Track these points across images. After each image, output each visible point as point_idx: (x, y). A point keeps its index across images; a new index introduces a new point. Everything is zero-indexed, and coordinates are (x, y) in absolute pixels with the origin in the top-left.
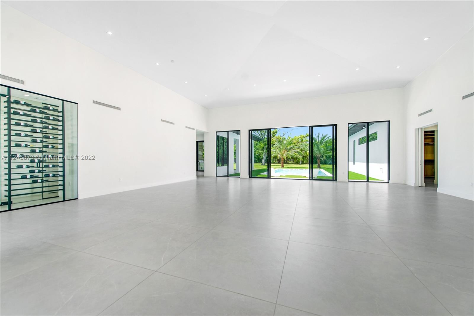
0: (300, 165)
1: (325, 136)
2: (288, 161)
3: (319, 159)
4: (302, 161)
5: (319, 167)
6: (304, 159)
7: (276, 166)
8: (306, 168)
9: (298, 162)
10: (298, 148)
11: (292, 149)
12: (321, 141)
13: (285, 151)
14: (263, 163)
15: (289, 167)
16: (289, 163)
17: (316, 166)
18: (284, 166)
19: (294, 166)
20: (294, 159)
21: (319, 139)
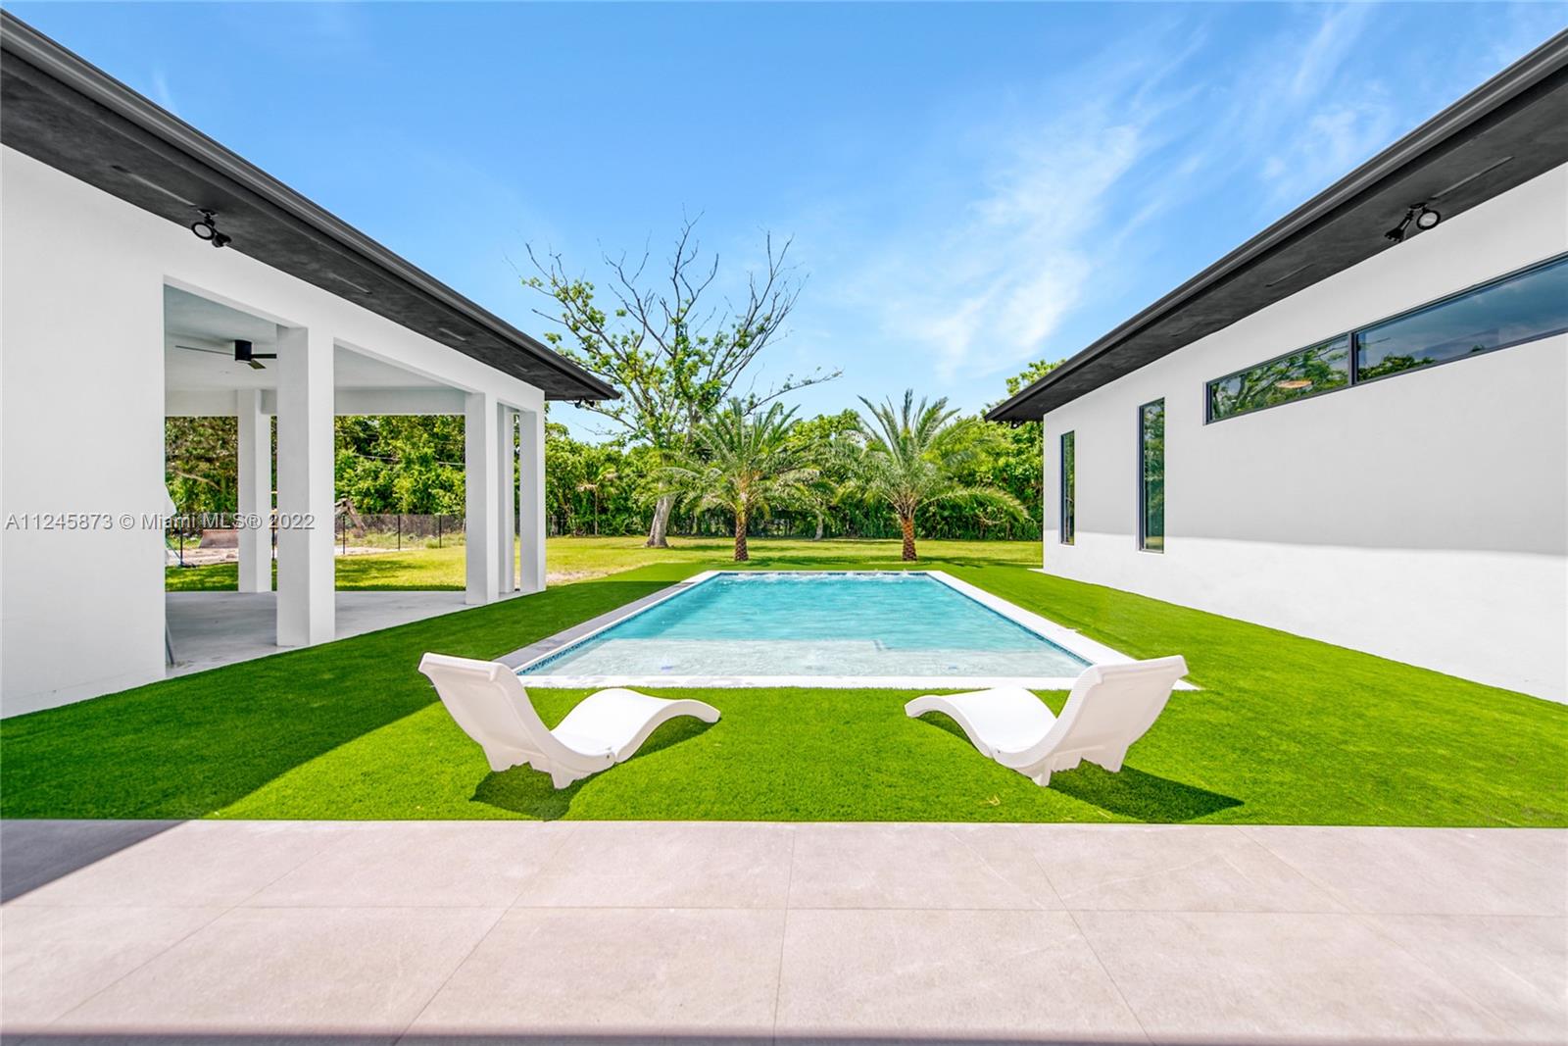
0: (816, 545)
1: (939, 408)
2: (769, 527)
3: (910, 516)
4: (826, 527)
5: (910, 554)
6: (835, 518)
7: (718, 548)
8: (854, 562)
9: (808, 530)
10: (815, 461)
11: (786, 465)
12: (920, 432)
13: (751, 478)
14: (653, 536)
15: (770, 559)
16: (776, 533)
17: (896, 548)
18: (749, 553)
19: (793, 548)
20: (795, 519)
21: (910, 424)
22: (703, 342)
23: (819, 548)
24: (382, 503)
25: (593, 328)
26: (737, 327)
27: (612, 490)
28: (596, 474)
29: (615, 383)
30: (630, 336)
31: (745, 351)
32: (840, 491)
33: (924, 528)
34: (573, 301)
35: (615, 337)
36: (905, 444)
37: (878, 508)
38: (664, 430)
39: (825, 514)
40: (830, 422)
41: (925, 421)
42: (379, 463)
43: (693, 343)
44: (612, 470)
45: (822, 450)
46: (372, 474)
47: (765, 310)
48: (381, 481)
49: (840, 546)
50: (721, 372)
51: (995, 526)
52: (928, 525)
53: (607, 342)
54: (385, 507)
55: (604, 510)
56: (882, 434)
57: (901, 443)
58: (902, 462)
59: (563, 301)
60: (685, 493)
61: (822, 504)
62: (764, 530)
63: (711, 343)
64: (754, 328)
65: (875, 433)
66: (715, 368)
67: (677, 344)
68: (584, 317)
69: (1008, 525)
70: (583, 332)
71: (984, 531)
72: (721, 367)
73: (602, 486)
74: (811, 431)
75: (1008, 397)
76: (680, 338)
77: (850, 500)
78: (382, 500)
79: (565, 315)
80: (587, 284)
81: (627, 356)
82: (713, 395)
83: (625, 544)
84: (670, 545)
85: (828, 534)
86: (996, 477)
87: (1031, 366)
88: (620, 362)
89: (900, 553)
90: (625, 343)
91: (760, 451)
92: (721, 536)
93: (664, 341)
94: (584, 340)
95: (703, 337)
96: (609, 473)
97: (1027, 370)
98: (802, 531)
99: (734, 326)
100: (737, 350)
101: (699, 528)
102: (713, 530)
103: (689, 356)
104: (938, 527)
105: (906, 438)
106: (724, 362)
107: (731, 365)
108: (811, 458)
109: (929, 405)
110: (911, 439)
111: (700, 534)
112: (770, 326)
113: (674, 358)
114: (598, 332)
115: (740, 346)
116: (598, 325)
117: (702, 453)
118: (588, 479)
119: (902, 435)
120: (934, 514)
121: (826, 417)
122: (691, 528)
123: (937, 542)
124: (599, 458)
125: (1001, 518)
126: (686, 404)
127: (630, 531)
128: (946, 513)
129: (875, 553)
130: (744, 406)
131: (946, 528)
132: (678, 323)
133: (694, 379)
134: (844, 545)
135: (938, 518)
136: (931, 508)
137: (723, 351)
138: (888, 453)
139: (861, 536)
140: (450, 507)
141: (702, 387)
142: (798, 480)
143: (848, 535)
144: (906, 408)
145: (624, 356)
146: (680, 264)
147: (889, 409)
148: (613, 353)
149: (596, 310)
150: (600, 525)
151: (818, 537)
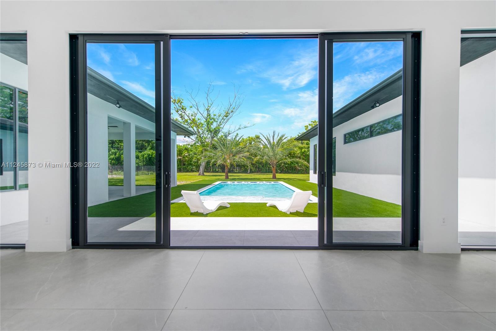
0: (248, 175)
1: (283, 136)
2: (234, 170)
3: (274, 166)
4: (251, 170)
5: (274, 177)
6: (253, 167)
7: (219, 176)
8: (259, 179)
9: (245, 170)
10: (247, 151)
11: (239, 152)
12: (278, 142)
13: (230, 155)
14: (200, 172)
15: (235, 179)
16: (236, 171)
17: (271, 176)
18: (229, 177)
19: (241, 176)
20: (241, 167)
21: (274, 141)
22: (215, 115)
23: (249, 176)
24: (117, 162)
25: (183, 111)
26: (225, 111)
27: (187, 158)
28: (182, 154)
29: (189, 127)
30: (193, 113)
31: (227, 118)
32: (256, 159)
33: (280, 170)
34: (177, 103)
35: (189, 114)
36: (273, 146)
37: (266, 164)
38: (203, 141)
39: (251, 166)
40: (252, 138)
41: (279, 140)
42: (116, 150)
43: (212, 116)
44: (186, 152)
45: (250, 148)
46: (114, 154)
47: (233, 106)
48: (117, 155)
49: (255, 175)
50: (220, 124)
51: (301, 169)
52: (281, 169)
53: (187, 115)
54: (118, 163)
55: (184, 165)
56: (267, 143)
57: (272, 146)
58: (272, 152)
59: (174, 103)
60: (211, 160)
61: (250, 163)
62: (232, 170)
63: (217, 115)
64: (230, 111)
65: (265, 143)
66: (218, 123)
67: (208, 116)
68: (180, 108)
69: (305, 169)
70: (180, 112)
71: (298, 171)
72: (220, 123)
73: (184, 157)
74: (246, 141)
75: (305, 131)
76: (208, 115)
77: (258, 162)
78: (117, 161)
79: (175, 108)
80: (181, 99)
81: (193, 119)
82: (218, 131)
83: (192, 175)
84: (205, 175)
85: (251, 172)
86: (301, 155)
87: (312, 122)
88: (190, 121)
89: (272, 177)
90: (192, 116)
91: (232, 148)
92: (219, 172)
93: (203, 115)
94: (180, 115)
95: (215, 114)
96: (186, 153)
97: (311, 123)
98: (244, 171)
99: (224, 111)
100: (225, 118)
101: (213, 170)
102: (217, 170)
103: (211, 120)
104: (284, 170)
105: (273, 145)
106: (221, 121)
107: (223, 122)
108: (247, 150)
109: (280, 135)
110: (275, 145)
111: (213, 172)
112: (234, 110)
113: (207, 120)
114: (185, 113)
115: (226, 116)
116: (184, 110)
117: (215, 148)
118: (179, 155)
119: (272, 144)
120: (283, 166)
121: (250, 137)
122: (210, 170)
123: (284, 174)
124: (183, 149)
125: (303, 167)
126: (210, 133)
127: (192, 171)
128: (287, 166)
129: (265, 177)
130: (227, 134)
131: (287, 170)
132: (208, 110)
133: (212, 126)
134: (256, 175)
135: (284, 167)
136: (282, 164)
137: (221, 118)
138: (269, 149)
139: (261, 172)
140: (138, 163)
141: (215, 129)
142: (243, 156)
143: (257, 172)
144: (274, 136)
145: (192, 119)
146: (209, 93)
147: (269, 136)
148: (188, 118)
149: (184, 106)
150: (183, 169)
151: (248, 173)
